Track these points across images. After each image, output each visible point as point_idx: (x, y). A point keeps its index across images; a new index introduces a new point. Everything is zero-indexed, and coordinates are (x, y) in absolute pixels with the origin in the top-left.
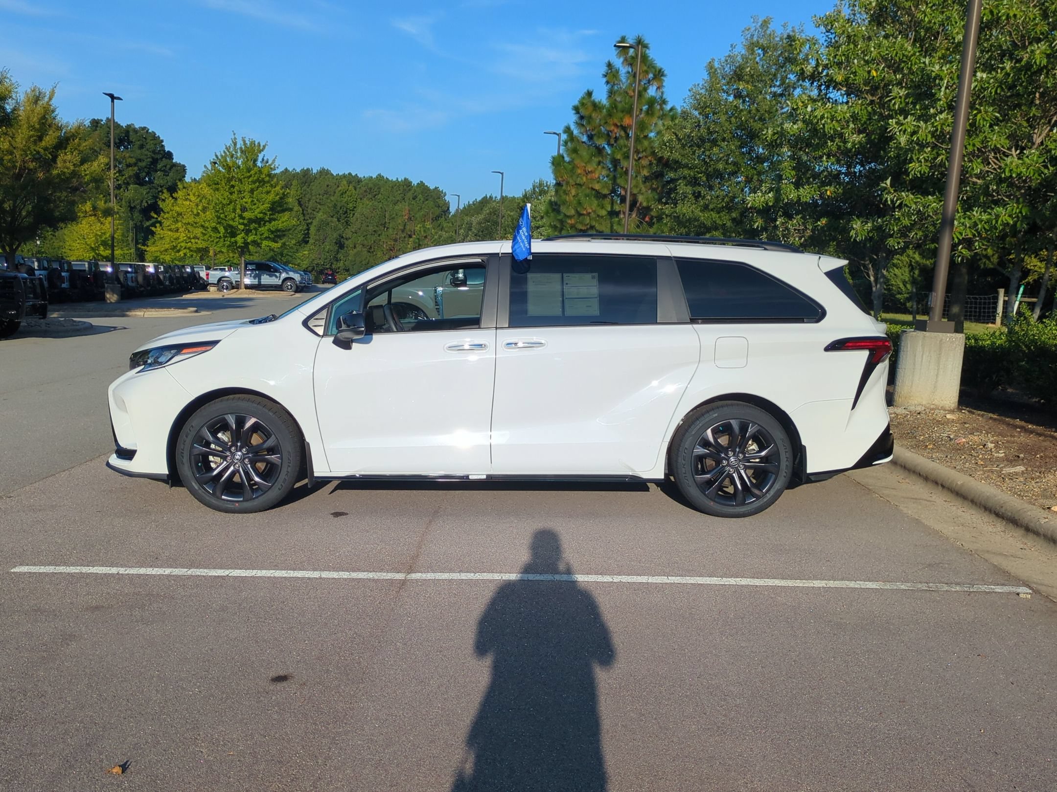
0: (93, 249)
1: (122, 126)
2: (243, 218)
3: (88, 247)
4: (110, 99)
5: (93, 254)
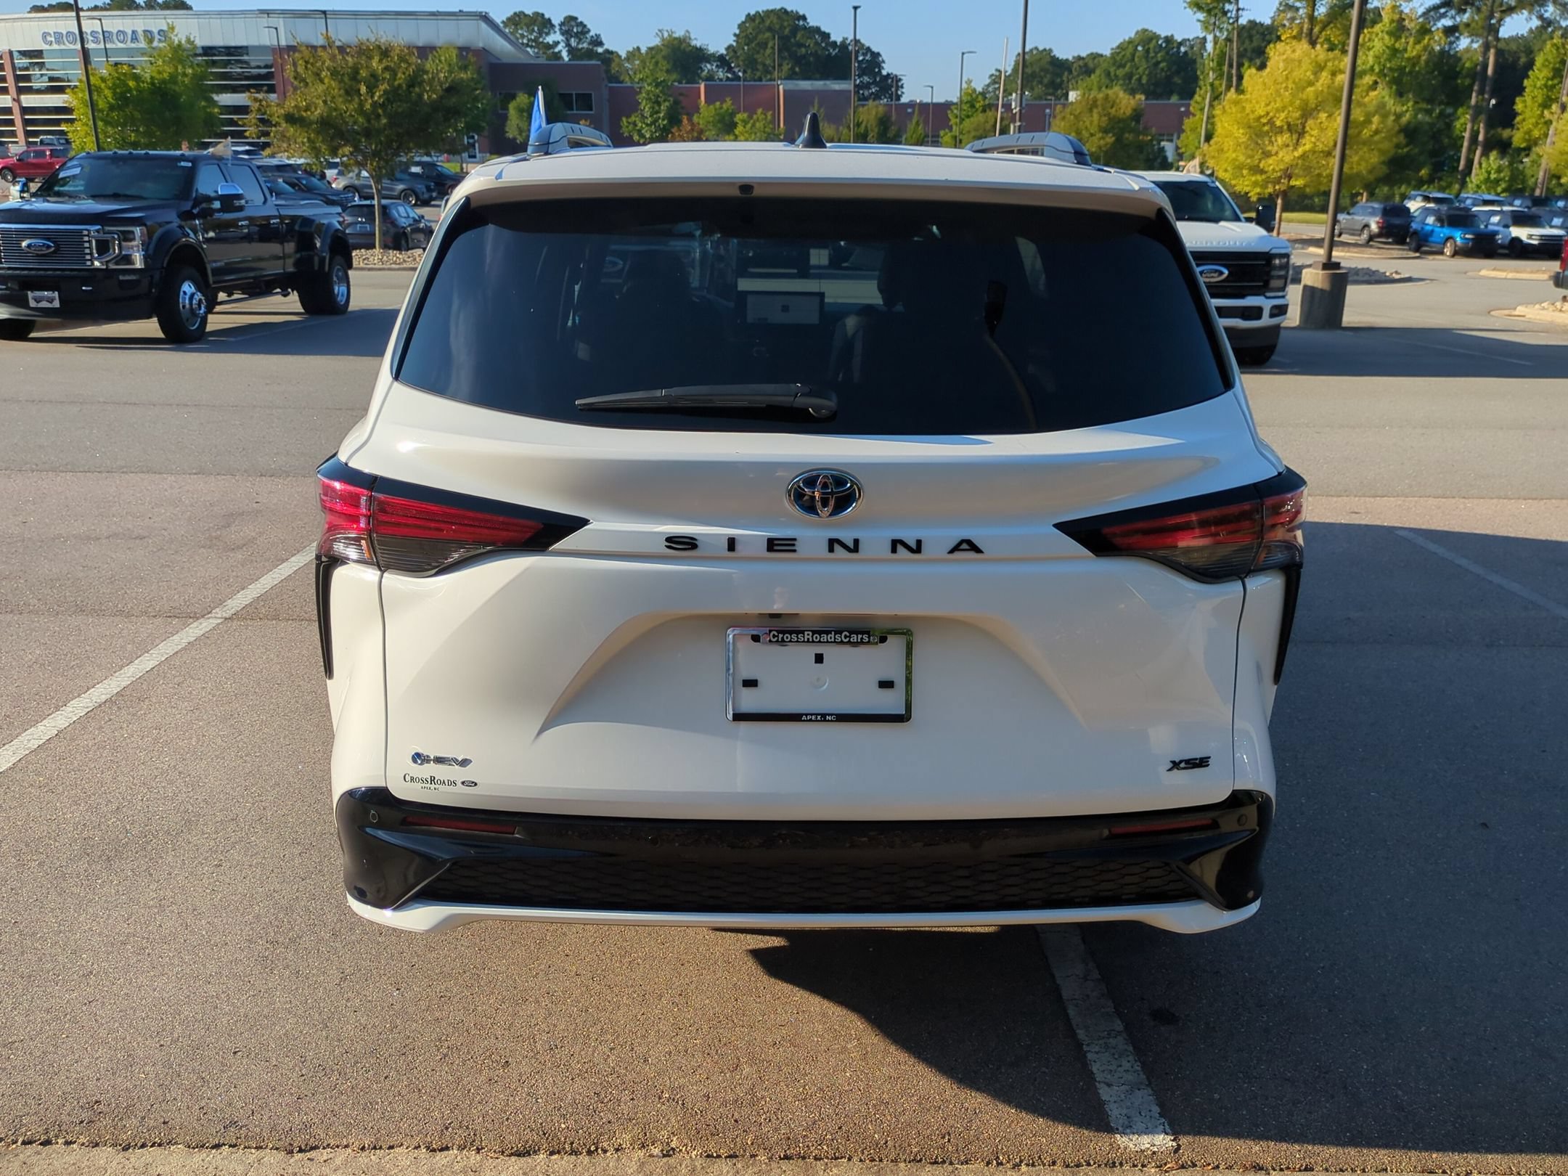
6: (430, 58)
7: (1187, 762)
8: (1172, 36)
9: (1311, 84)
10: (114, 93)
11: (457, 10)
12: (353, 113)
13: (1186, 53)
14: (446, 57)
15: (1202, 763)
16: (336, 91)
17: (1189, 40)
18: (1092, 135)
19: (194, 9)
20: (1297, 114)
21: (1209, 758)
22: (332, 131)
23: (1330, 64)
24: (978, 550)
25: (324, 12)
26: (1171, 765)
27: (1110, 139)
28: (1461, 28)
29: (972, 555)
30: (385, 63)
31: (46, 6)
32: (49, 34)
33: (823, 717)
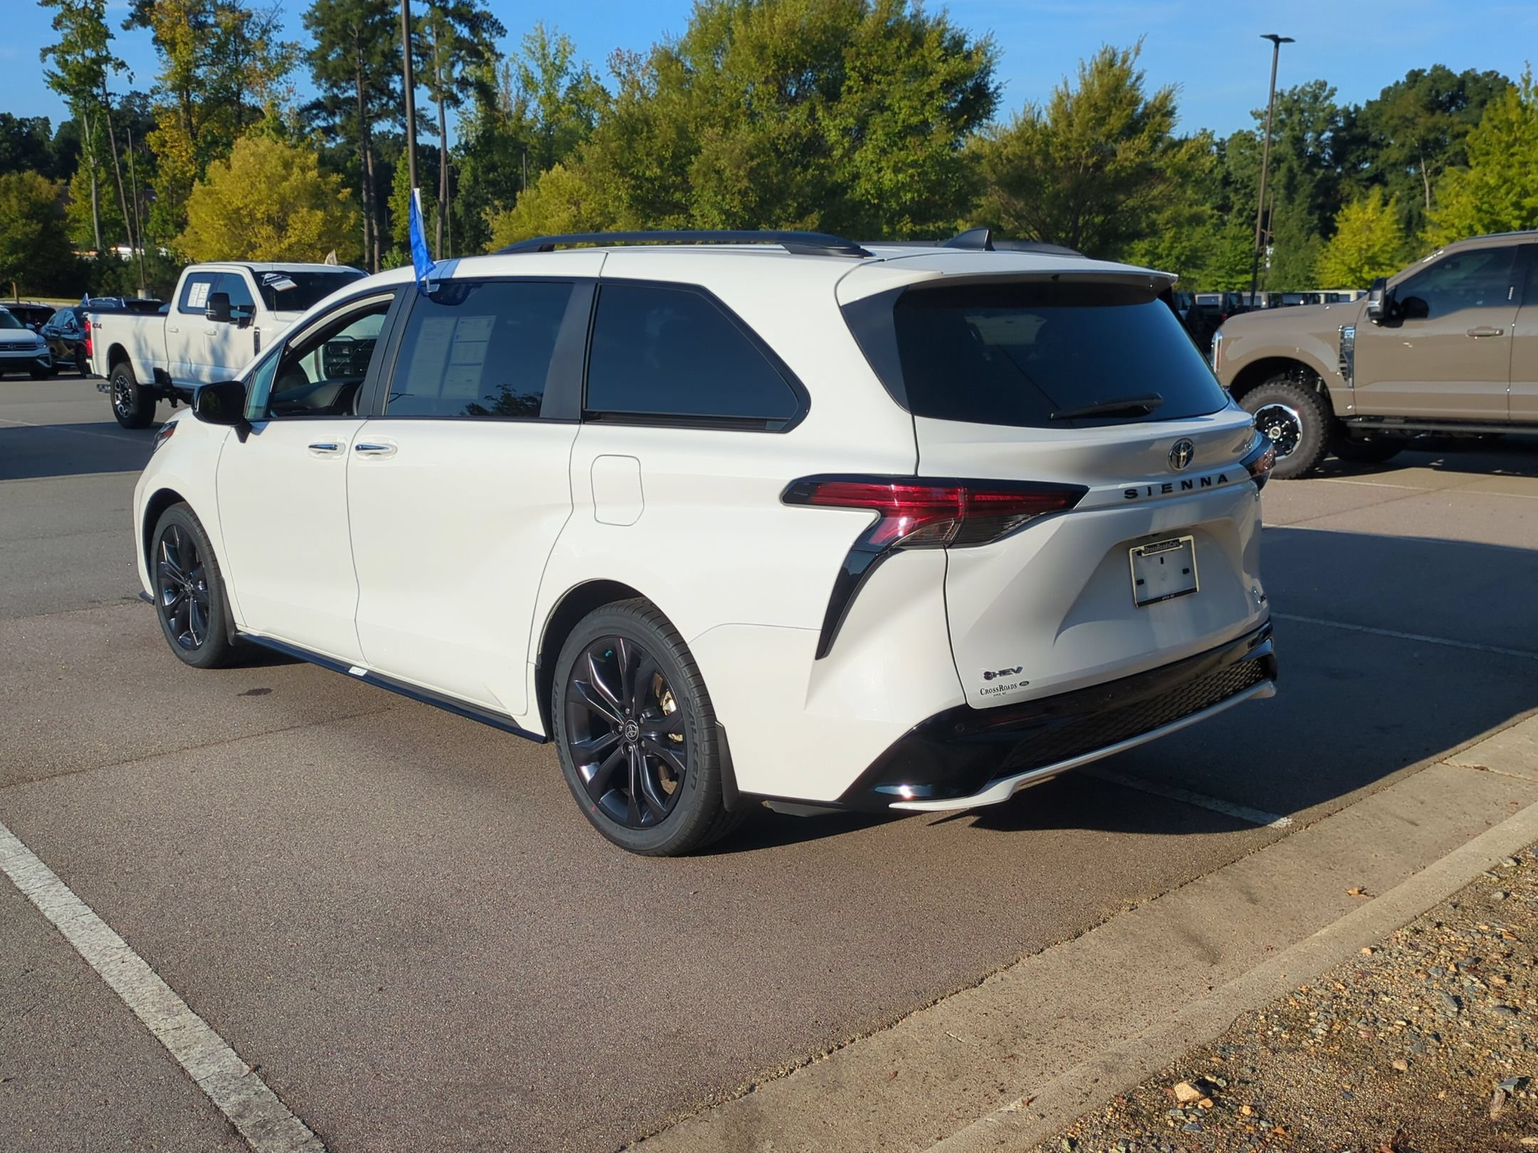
0: (1352, 271)
1: (1455, 76)
2: (1521, 208)
3: (1346, 268)
4: (1272, 43)
5: (1353, 277)
8: (9, 114)
9: (285, 179)
13: (28, 133)
17: (28, 120)
18: (13, 221)
20: (276, 208)
23: (297, 160)
24: (1226, 480)
27: (36, 226)
28: (338, 129)
29: (1224, 483)
33: (1170, 596)
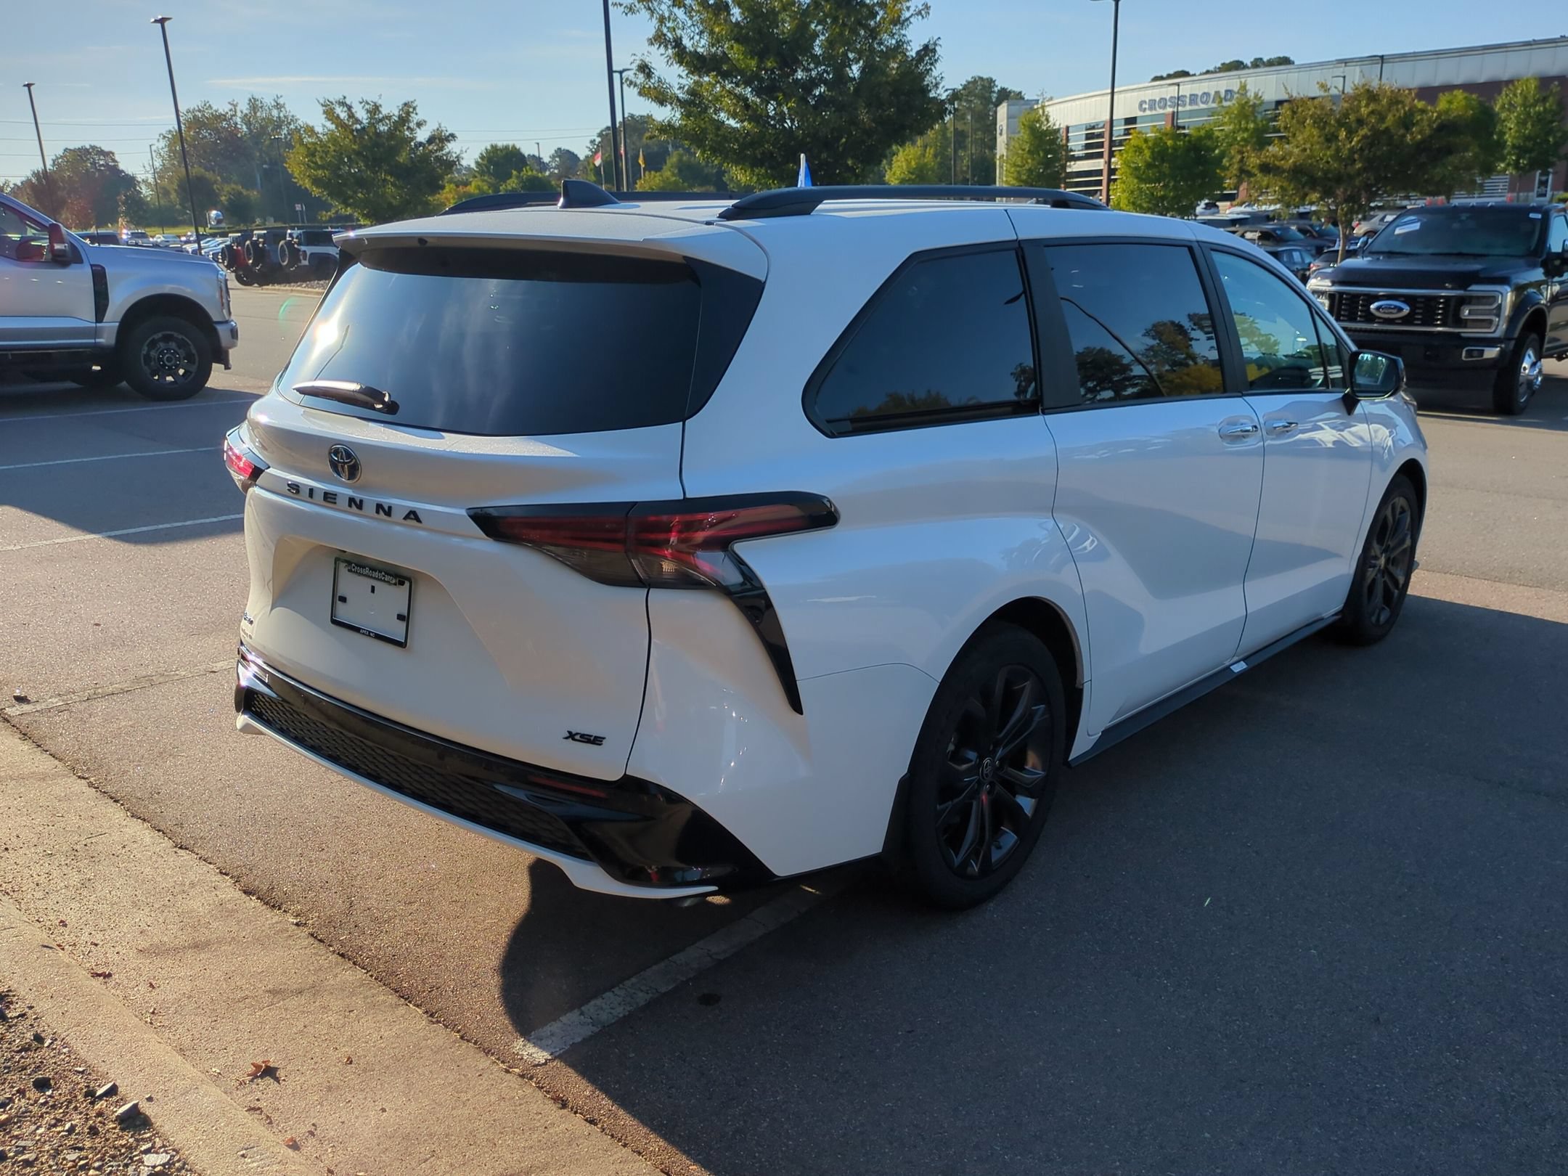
6: (1504, 93)
7: (582, 736)
10: (1153, 153)
11: (1559, 36)
12: (1329, 159)
14: (1523, 90)
15: (597, 741)
16: (1316, 138)
19: (1296, 63)
21: (604, 738)
22: (1304, 179)
24: (418, 520)
25: (1382, 57)
26: (568, 735)
29: (414, 523)
30: (1372, 107)
31: (1165, 75)
32: (1145, 102)
33: (369, 634)
